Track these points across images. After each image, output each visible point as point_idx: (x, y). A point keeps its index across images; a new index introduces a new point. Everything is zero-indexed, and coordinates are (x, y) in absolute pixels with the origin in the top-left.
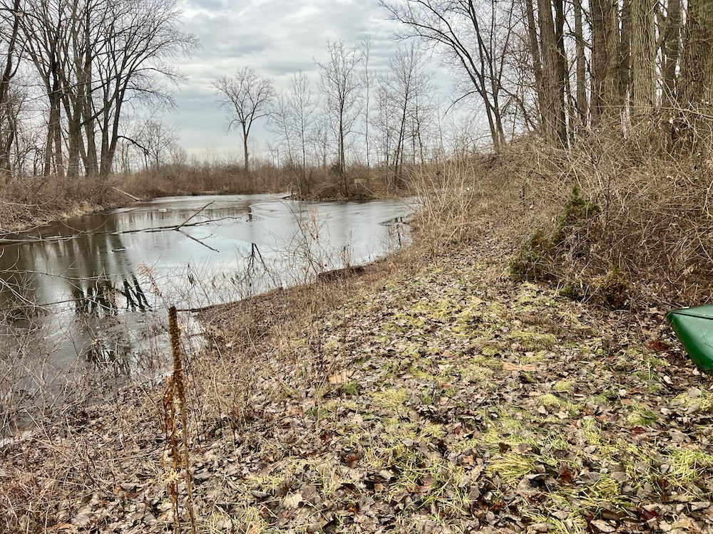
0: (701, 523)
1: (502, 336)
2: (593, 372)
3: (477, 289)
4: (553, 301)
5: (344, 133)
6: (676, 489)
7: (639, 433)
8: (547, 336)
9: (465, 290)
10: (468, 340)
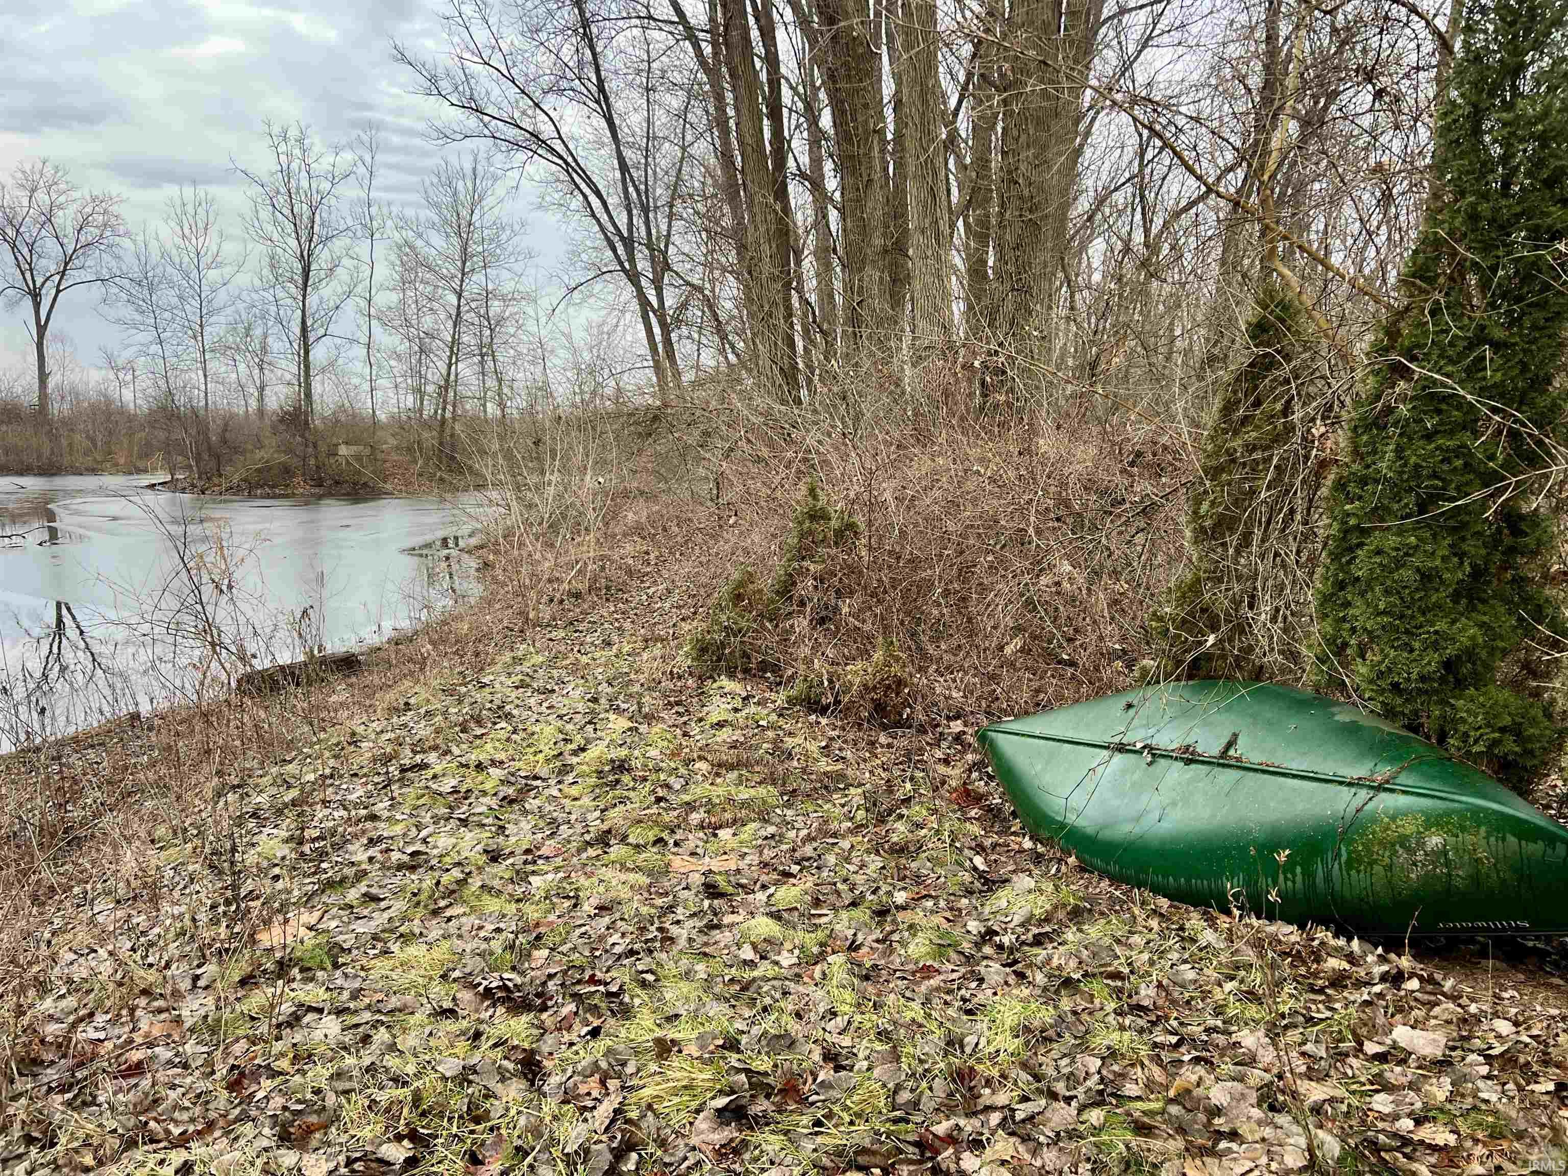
0: (1032, 1144)
1: (671, 797)
2: (848, 860)
3: (621, 697)
4: (774, 717)
5: (312, 337)
6: (988, 1082)
7: (929, 978)
8: (762, 791)
9: (595, 700)
10: (597, 814)
